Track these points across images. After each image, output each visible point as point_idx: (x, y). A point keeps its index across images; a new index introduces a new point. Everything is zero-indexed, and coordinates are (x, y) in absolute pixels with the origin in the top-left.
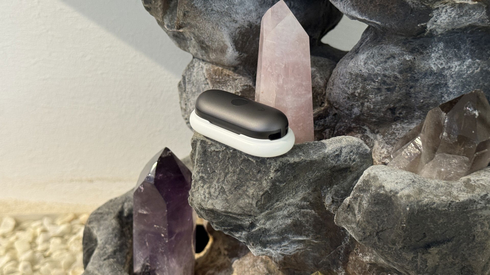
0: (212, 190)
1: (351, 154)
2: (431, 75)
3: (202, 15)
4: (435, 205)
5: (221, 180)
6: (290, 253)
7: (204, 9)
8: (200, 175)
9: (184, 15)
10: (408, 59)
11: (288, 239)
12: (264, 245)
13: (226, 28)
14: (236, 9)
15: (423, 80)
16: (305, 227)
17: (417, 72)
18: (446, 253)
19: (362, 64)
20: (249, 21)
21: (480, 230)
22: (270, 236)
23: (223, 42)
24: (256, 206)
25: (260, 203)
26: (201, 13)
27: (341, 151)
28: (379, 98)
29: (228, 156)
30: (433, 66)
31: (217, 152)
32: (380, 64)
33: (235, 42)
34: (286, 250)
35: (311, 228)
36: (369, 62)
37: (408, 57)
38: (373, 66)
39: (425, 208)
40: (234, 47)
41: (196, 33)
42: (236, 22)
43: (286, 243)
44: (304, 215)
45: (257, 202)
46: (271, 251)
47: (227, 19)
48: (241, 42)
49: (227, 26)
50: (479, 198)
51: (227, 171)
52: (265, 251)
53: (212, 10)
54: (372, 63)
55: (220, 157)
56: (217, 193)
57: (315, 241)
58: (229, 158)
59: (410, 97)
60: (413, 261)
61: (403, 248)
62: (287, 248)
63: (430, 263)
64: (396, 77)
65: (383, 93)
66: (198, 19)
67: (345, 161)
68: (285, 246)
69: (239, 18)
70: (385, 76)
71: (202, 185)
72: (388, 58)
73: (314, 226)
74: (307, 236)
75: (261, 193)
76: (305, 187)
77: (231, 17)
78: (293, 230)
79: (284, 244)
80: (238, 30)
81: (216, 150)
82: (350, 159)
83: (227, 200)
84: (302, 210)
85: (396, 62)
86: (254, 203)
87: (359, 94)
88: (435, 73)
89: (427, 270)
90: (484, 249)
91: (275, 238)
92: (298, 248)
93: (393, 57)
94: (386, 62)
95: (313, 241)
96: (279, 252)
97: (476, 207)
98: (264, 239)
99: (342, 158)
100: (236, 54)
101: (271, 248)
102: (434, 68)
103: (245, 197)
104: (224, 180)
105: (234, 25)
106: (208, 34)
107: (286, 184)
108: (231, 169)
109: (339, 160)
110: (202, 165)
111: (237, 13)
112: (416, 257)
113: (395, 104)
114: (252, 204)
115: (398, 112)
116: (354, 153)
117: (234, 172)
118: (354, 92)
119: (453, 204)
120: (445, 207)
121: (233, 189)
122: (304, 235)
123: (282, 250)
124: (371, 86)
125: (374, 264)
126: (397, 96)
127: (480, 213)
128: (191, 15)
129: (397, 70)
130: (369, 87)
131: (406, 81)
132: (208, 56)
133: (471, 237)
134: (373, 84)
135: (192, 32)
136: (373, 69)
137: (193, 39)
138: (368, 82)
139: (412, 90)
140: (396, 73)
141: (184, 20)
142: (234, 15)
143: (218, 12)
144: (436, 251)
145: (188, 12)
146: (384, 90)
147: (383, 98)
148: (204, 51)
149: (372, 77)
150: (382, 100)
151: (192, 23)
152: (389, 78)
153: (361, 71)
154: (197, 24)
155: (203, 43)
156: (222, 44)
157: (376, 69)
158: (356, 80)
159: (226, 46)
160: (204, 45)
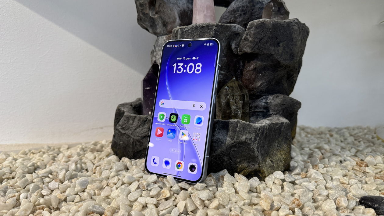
3: (166, 4)
4: (280, 22)
9: (159, 6)
14: (179, 2)
17: (254, 2)
18: (285, 46)
20: (184, 8)
21: (294, 36)
28: (241, 19)
33: (179, 17)
39: (277, 23)
41: (163, 16)
42: (179, 7)
47: (176, 6)
49: (176, 9)
53: (170, 3)
60: (274, 50)
63: (280, 51)
66: (165, 6)
69: (181, 5)
77: (177, 5)
80: (180, 11)
81: (188, 29)
90: (296, 46)
100: (180, 22)
105: (179, 9)
106: (168, 15)
108: (195, 34)
109: (235, 29)
111: (179, 4)
112: (275, 49)
117: (197, 35)
120: (283, 23)
124: (237, 14)
125: (255, 69)
126: (247, 16)
127: (294, 27)
128: (162, 5)
129: (248, 2)
130: (236, 15)
131: (251, 7)
132: (167, 29)
133: (292, 39)
134: (238, 13)
135: (160, 17)
136: (238, 5)
137: (160, 22)
138: (236, 13)
139: (253, 11)
140: (247, 4)
141: (159, 8)
142: (178, 5)
143: (172, 3)
144: (282, 45)
145: (161, 4)
146: (242, 15)
147: (242, 19)
148: (164, 28)
149: (238, 9)
150: (242, 20)
151: (162, 10)
152: (244, 7)
153: (233, 8)
154: (164, 10)
155: (165, 22)
156: (174, 18)
157: (239, 4)
158: (231, 14)
159: (176, 19)
160: (165, 23)
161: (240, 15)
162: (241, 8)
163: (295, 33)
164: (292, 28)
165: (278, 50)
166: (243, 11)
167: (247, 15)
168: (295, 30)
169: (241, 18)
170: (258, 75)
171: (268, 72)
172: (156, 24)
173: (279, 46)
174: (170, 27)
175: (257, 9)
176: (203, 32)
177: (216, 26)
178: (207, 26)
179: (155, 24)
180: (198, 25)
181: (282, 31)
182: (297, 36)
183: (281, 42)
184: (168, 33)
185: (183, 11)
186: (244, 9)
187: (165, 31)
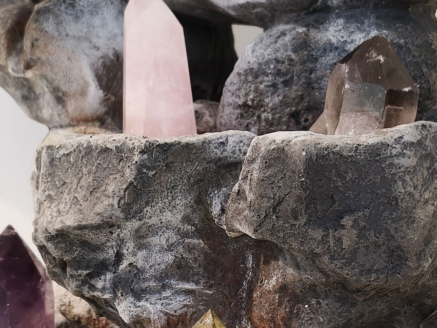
0: (62, 206)
1: (241, 144)
2: (331, 51)
3: (55, 40)
4: (338, 148)
5: (72, 190)
6: (175, 311)
7: (57, 34)
8: (46, 193)
9: (33, 45)
10: (300, 31)
11: (170, 287)
12: (138, 295)
13: (85, 57)
15: (324, 58)
16: (192, 268)
17: (313, 47)
18: (365, 226)
19: (250, 52)
20: (114, 49)
21: (403, 190)
22: (145, 280)
23: (83, 78)
24: (119, 207)
25: (122, 202)
26: (53, 38)
27: (227, 139)
28: (276, 100)
29: (81, 155)
30: (331, 38)
31: (68, 154)
32: (269, 46)
33: (99, 78)
34: (169, 304)
35: (201, 270)
36: (258, 48)
37: (301, 30)
38: (262, 51)
39: (326, 152)
40: (97, 83)
41: (50, 75)
43: (168, 293)
44: (190, 249)
45: (119, 201)
46: (148, 305)
47: (85, 44)
48: (105, 79)
49: (86, 55)
50: (393, 140)
51: (80, 175)
52: (139, 306)
53: (67, 35)
54: (261, 48)
55: (71, 160)
56: (68, 206)
57: (208, 292)
58: (83, 157)
59: (313, 88)
60: (324, 241)
61: (308, 222)
62: (170, 302)
63: (346, 243)
64: (291, 60)
65: (280, 91)
66: (50, 47)
67: (234, 152)
68: (166, 298)
69: (101, 42)
70: (277, 61)
71: (48, 205)
72: (278, 37)
73: (205, 268)
74: (197, 283)
75: (125, 186)
76: (184, 190)
77: (91, 42)
78: (177, 274)
79: (164, 294)
80: (101, 61)
82: (240, 150)
83: (80, 210)
84: (187, 241)
85: (287, 38)
86: (116, 202)
87: (253, 100)
88: (337, 48)
89: (344, 254)
91: (152, 284)
92: (185, 303)
93: (283, 34)
94: (276, 42)
95: (206, 291)
96: (159, 307)
97: (391, 153)
98: (137, 286)
99: (229, 148)
100: (101, 93)
101: (147, 300)
102: (334, 40)
103: (103, 198)
104: (76, 189)
105: (95, 52)
106: (63, 72)
107: (156, 173)
108: (85, 171)
109: (224, 150)
110: (49, 179)
111: (98, 37)
112: (327, 235)
113: (297, 104)
114: (113, 206)
115: (303, 119)
116: (244, 144)
117: (89, 172)
118: (247, 101)
119: (360, 148)
120: (350, 151)
121: (88, 194)
122: (193, 281)
123: (163, 304)
124: (265, 83)
125: (283, 289)
126: (297, 91)
127: (396, 161)
128: (41, 43)
129: (290, 48)
130: (262, 87)
131: (304, 62)
132: (67, 112)
133: (393, 202)
134: (266, 78)
135: (44, 77)
136: (263, 54)
137: (46, 89)
138: (260, 79)
139: (313, 75)
140: (290, 53)
141: (32, 53)
142: (94, 40)
143: (74, 37)
144: (351, 223)
145: (36, 40)
146: (280, 86)
147: (280, 98)
148: (60, 107)
149: (264, 67)
150: (281, 102)
151: (43, 57)
152: (283, 62)
153: (249, 62)
154: (50, 57)
155: (58, 91)
156: (82, 82)
157: (266, 53)
158: (246, 81)
159: (86, 85)
160: (60, 94)
161: (274, 86)
162: (272, 67)
163: (404, 181)
164: (391, 165)
165: (339, 240)
166: (278, 73)
167: (294, 88)
168: (402, 169)
169: (278, 96)
170: (299, 309)
171: (326, 302)
172: (37, 92)
173: (343, 227)
174: (73, 108)
175: (326, 69)
176: (104, 166)
177: (142, 152)
178: (117, 147)
179: (34, 92)
180: (92, 143)
181: (349, 176)
182: (415, 187)
183: (350, 211)
184: (72, 123)
185: (112, 57)
186: (283, 68)
187: (62, 117)
